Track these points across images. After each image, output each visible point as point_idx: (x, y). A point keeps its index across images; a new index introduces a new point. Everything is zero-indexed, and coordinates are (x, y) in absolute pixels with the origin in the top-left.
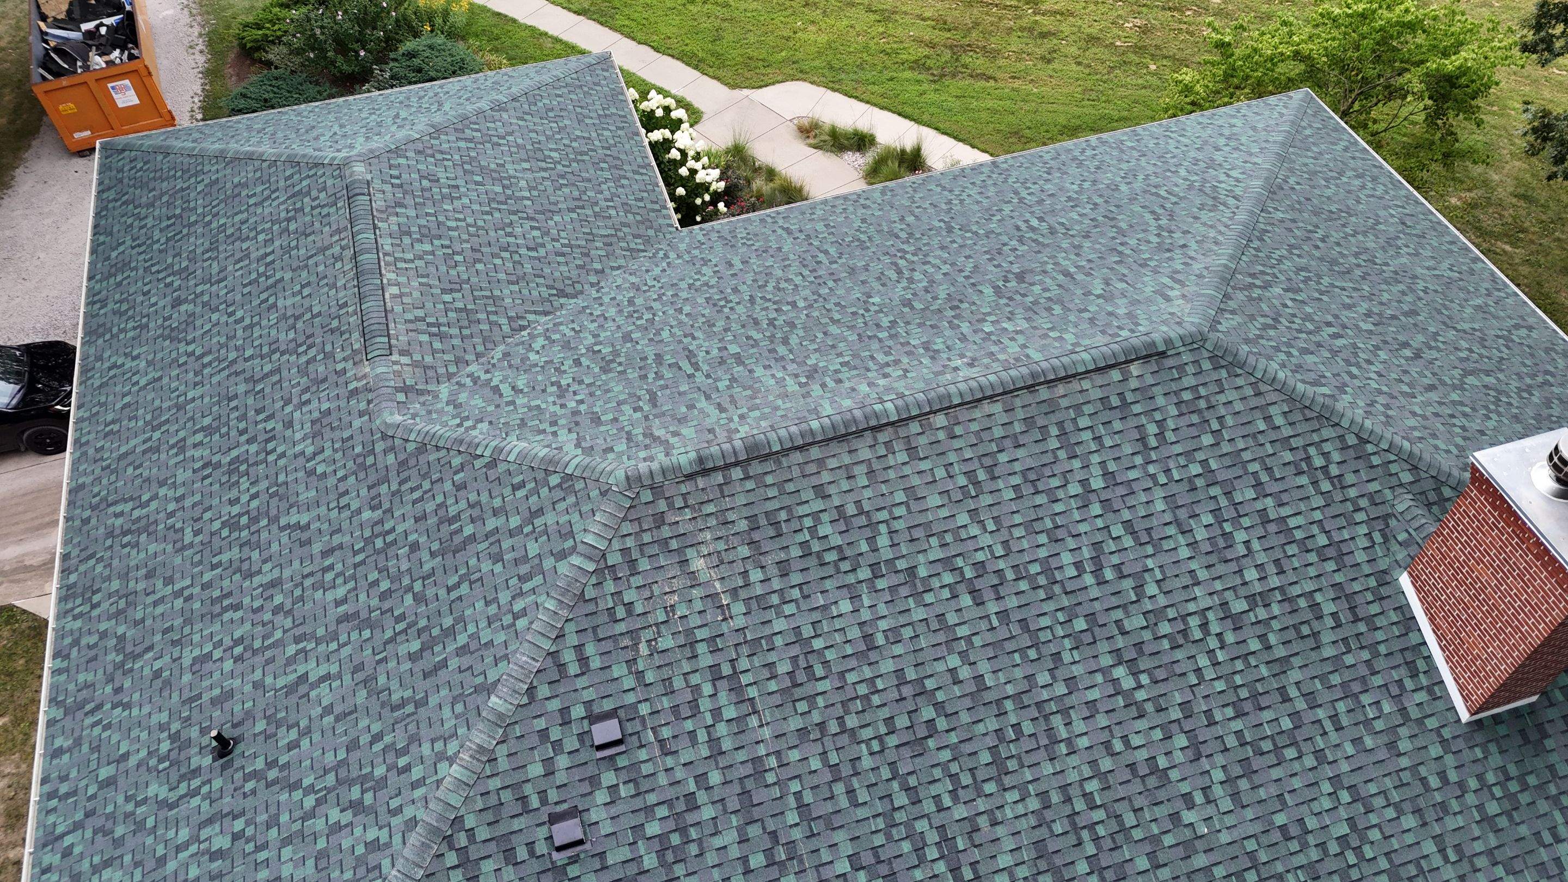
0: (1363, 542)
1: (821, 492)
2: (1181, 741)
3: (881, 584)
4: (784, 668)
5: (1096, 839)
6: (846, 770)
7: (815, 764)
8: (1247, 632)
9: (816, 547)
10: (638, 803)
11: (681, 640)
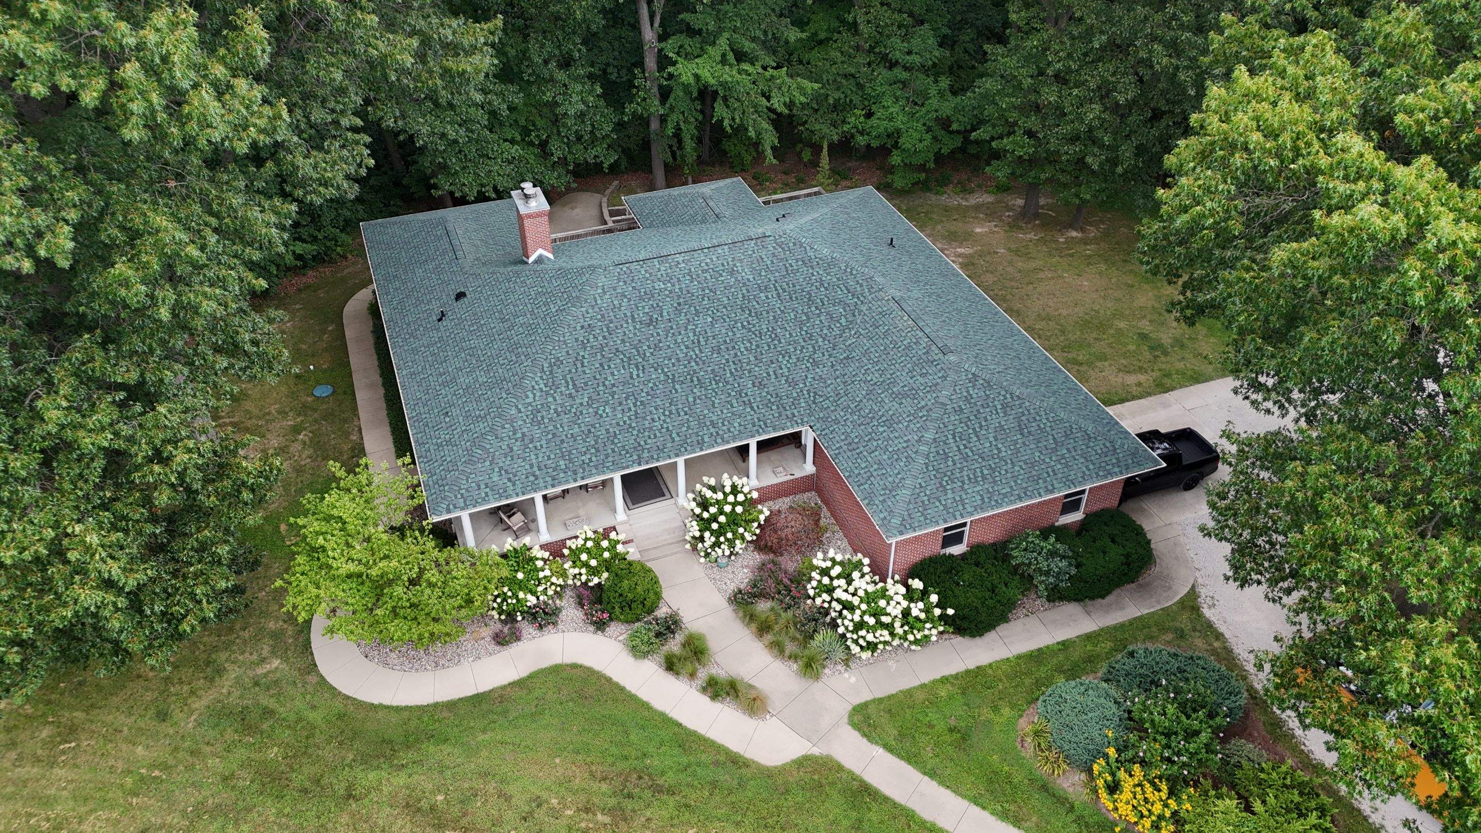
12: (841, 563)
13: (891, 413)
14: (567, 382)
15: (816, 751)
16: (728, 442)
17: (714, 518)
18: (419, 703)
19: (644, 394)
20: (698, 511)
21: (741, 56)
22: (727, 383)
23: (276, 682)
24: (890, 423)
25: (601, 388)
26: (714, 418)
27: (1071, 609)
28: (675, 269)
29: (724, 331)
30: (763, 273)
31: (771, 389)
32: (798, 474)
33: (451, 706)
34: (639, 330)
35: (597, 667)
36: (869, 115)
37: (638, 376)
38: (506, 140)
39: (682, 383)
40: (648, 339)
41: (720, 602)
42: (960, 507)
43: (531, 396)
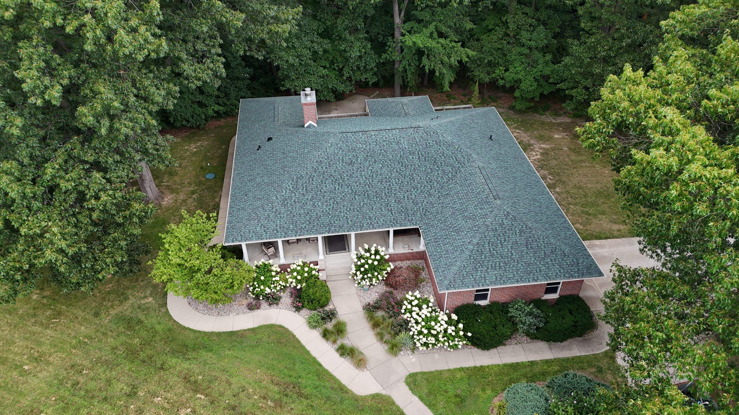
12: (418, 299)
13: (460, 226)
14: (303, 188)
15: (384, 392)
16: (375, 229)
17: (362, 265)
18: (205, 331)
19: (339, 198)
20: (356, 260)
21: (441, 35)
22: (382, 198)
23: (148, 308)
24: (458, 231)
25: (319, 193)
26: (371, 215)
27: (542, 345)
28: (369, 138)
29: (386, 172)
30: (414, 146)
31: (404, 205)
32: (415, 250)
33: (219, 334)
34: (344, 166)
35: (290, 329)
36: (507, 70)
37: (338, 189)
38: (321, 66)
39: (360, 195)
40: (347, 172)
41: (358, 307)
42: (483, 281)
43: (284, 191)
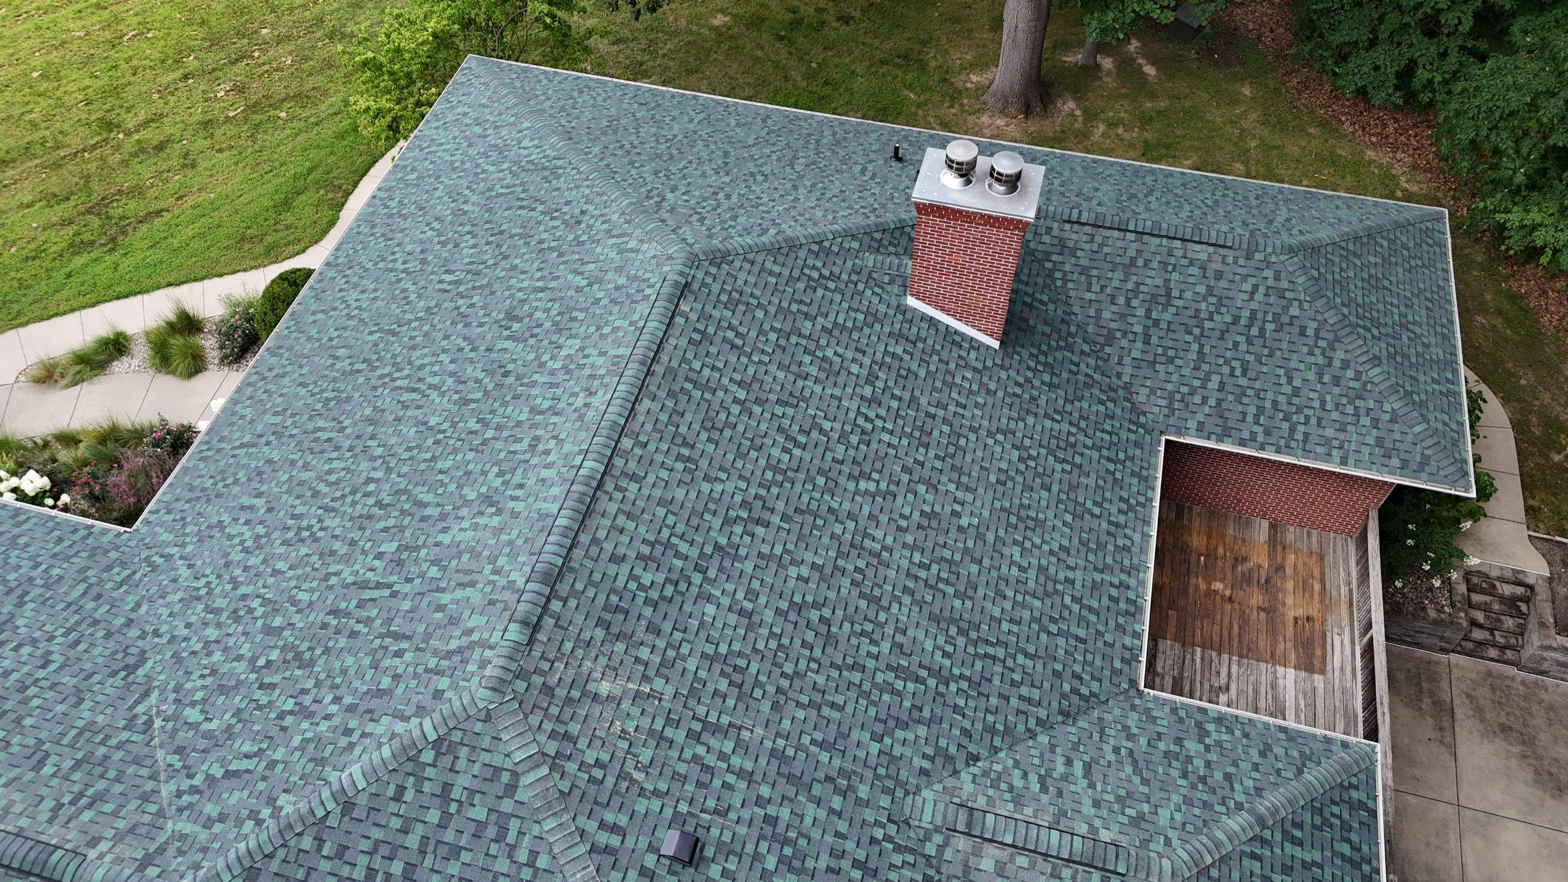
0: (875, 300)
1: (616, 559)
2: (922, 488)
3: (712, 573)
4: (723, 685)
5: (947, 582)
6: (817, 697)
7: (801, 714)
8: (886, 400)
9: (654, 595)
10: (747, 861)
11: (652, 743)
